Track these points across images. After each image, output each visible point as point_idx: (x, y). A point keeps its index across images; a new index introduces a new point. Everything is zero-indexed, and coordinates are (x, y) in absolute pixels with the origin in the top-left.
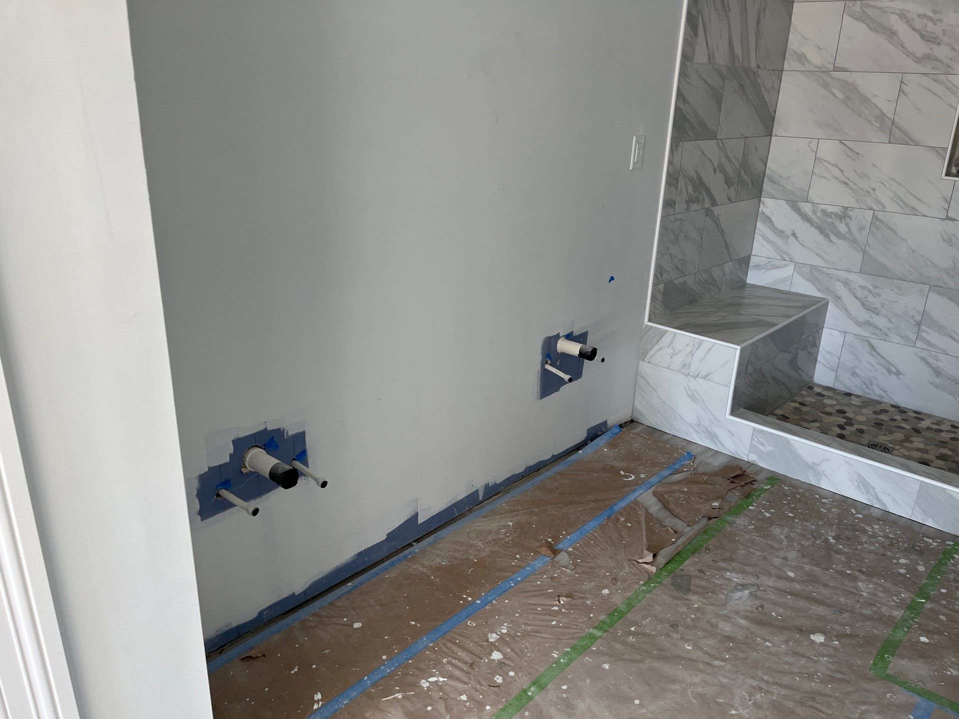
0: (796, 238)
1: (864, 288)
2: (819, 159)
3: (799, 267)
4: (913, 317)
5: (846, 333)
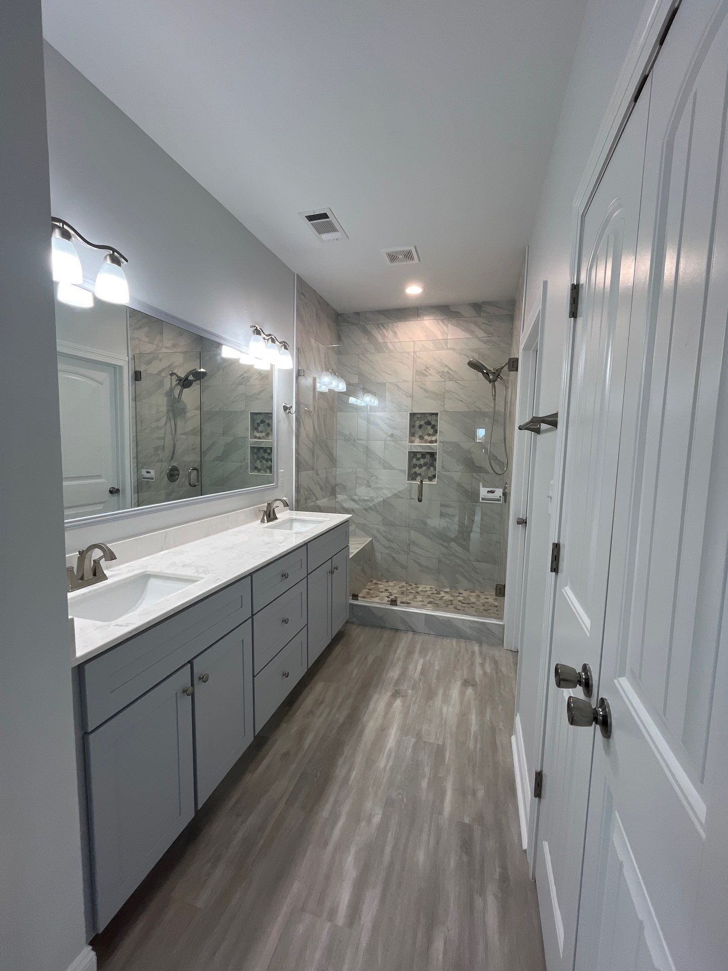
1: (385, 532)
3: (357, 525)
4: (406, 542)
5: (381, 552)
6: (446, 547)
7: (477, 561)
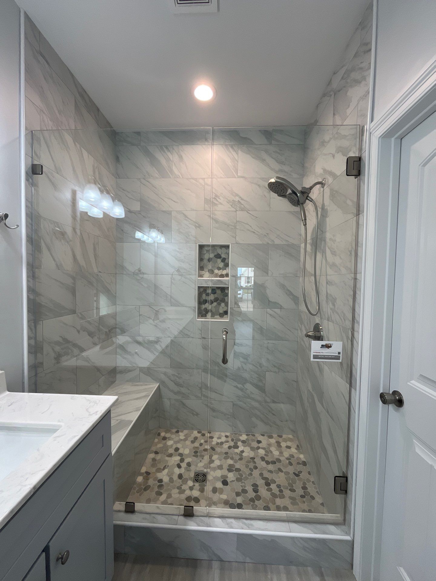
0: (138, 354)
1: (174, 375)
2: (141, 315)
4: (197, 385)
5: (170, 399)
7: (274, 402)
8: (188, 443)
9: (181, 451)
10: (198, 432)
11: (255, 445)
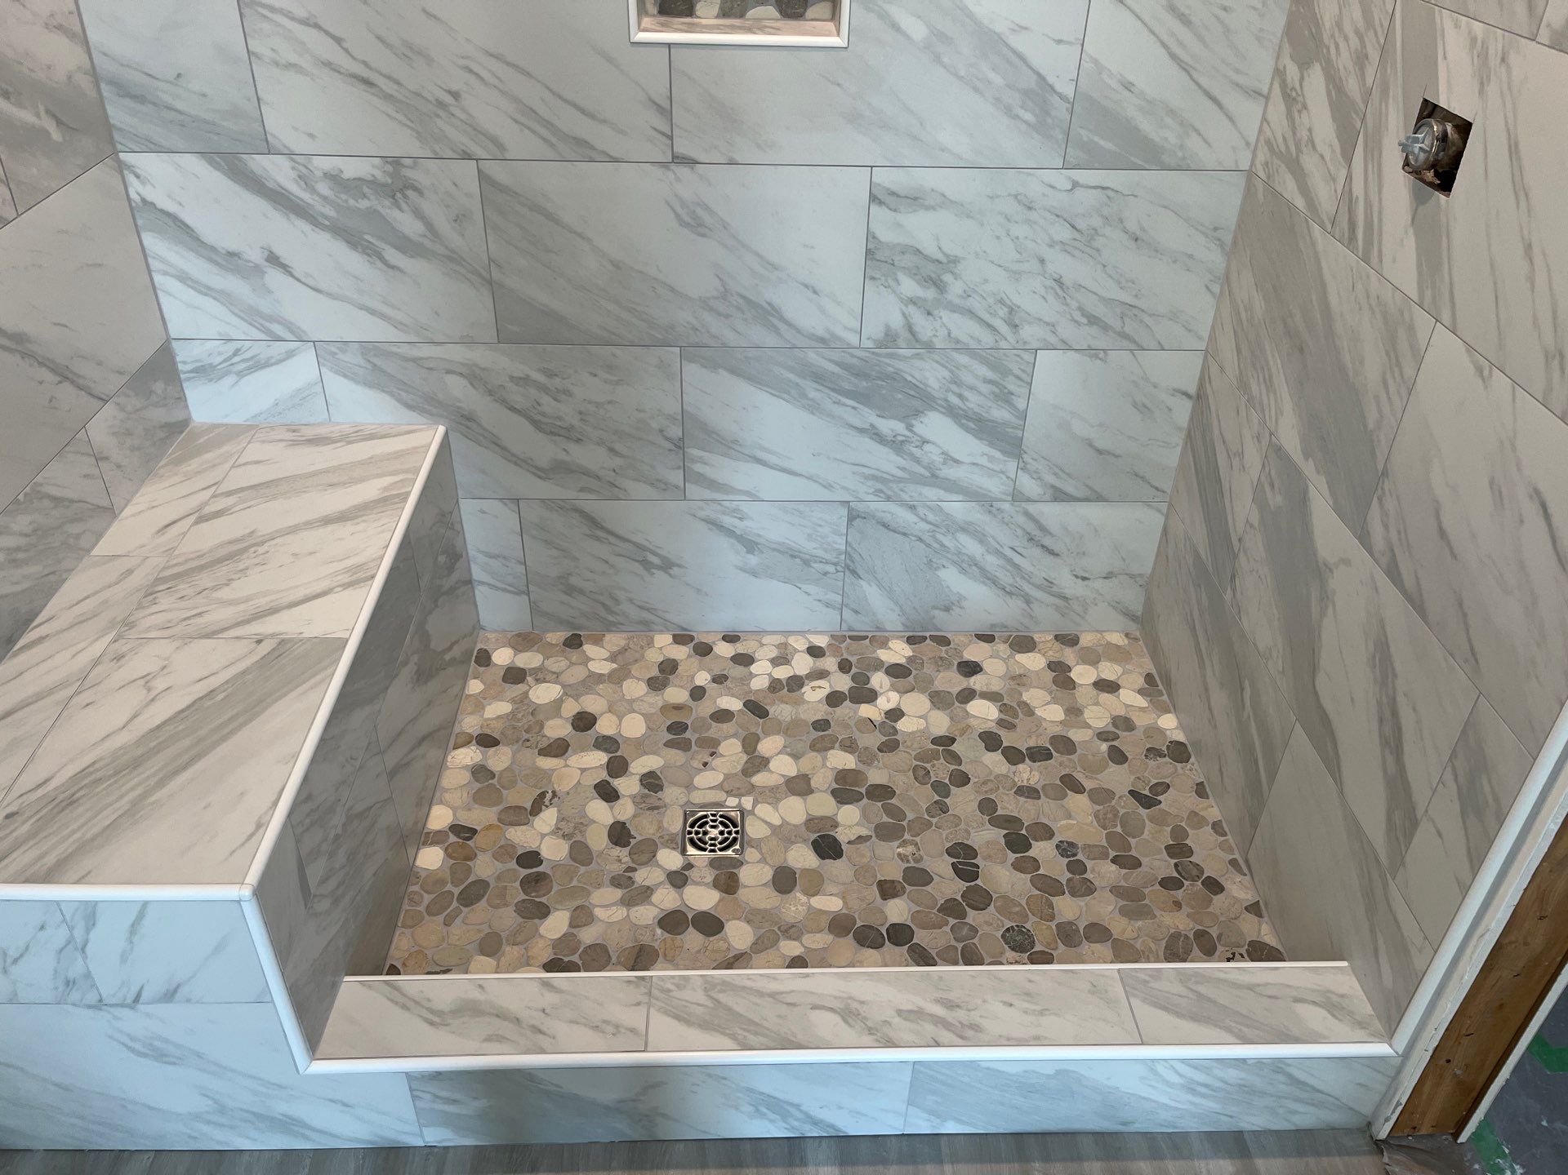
0: (285, 268)
3: (328, 352)
5: (517, 501)
6: (896, 445)
7: (1059, 496)
8: (635, 688)
9: (605, 726)
10: (674, 636)
11: (952, 681)
